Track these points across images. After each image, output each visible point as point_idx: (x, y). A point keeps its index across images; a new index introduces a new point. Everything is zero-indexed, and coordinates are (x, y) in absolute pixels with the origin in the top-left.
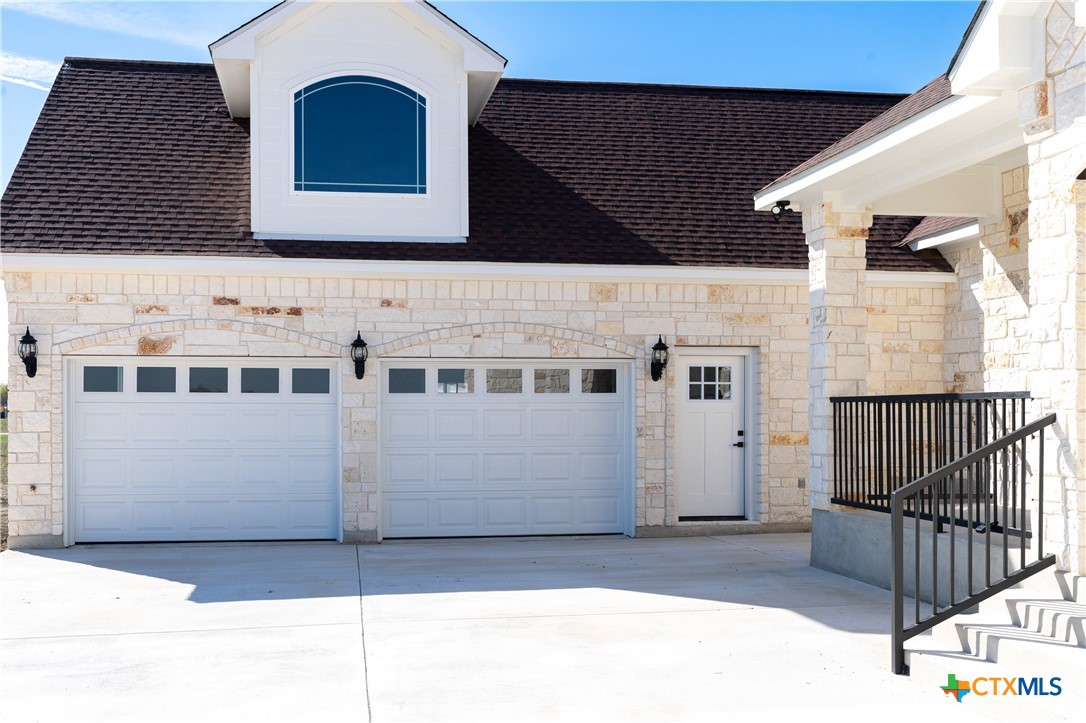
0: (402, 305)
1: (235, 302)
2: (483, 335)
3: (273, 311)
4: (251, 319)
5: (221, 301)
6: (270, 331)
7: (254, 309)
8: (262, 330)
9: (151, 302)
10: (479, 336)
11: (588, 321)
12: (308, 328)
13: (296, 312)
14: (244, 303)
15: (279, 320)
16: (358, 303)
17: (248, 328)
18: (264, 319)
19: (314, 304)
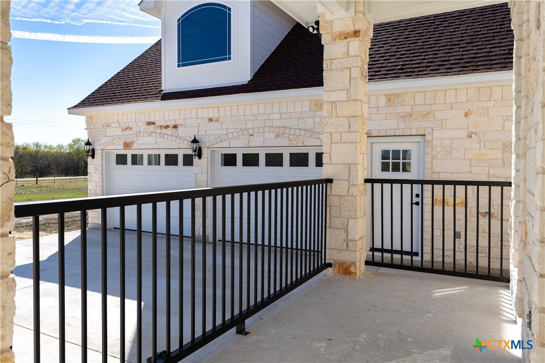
0: (217, 121)
1: (153, 123)
2: (254, 135)
3: (167, 127)
4: (159, 131)
5: (149, 123)
6: (166, 136)
7: (161, 126)
8: (162, 136)
9: (126, 126)
10: (252, 135)
11: (310, 123)
12: (180, 135)
13: (175, 127)
14: (158, 124)
15: (169, 131)
16: (199, 121)
17: (158, 135)
18: (164, 131)
19: (182, 123)
